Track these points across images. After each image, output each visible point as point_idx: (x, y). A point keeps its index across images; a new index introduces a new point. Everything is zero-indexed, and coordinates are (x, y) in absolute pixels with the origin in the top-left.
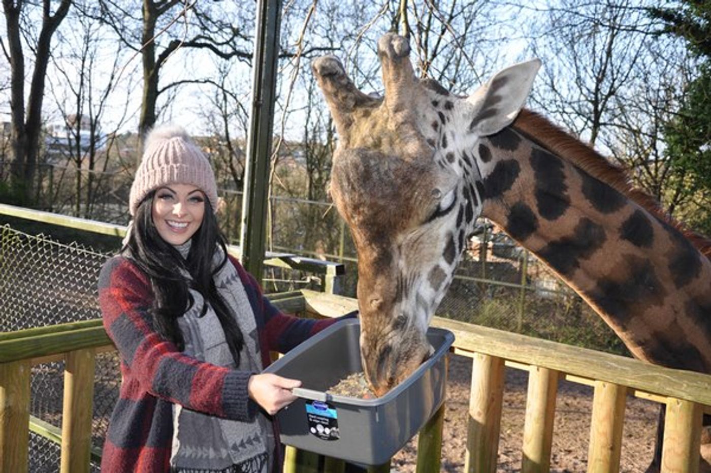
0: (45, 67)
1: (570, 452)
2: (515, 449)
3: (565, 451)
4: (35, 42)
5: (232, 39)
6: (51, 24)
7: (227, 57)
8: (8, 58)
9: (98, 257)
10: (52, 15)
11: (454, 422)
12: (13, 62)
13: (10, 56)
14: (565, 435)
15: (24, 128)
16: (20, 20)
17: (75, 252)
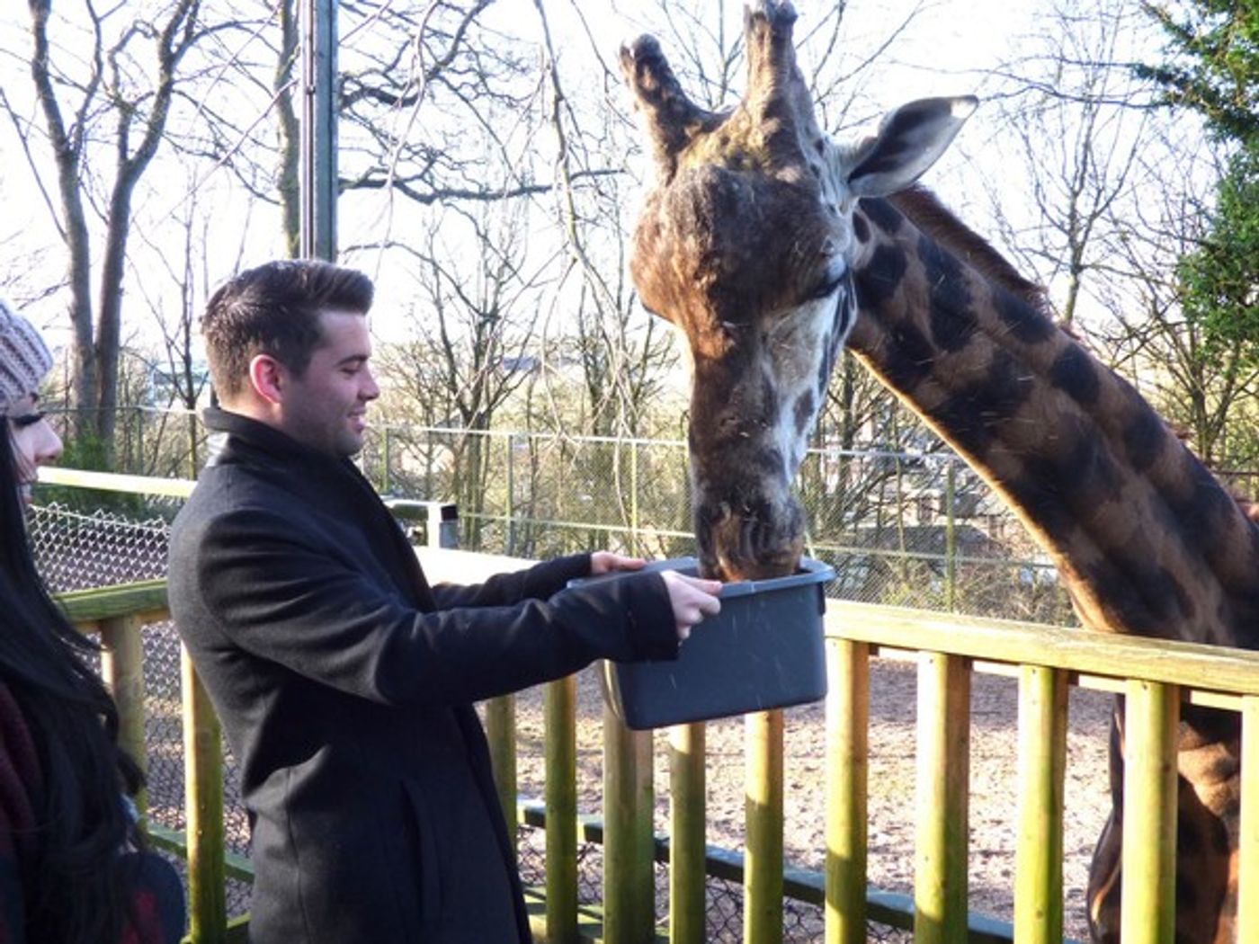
0: (124, 243)
1: (999, 822)
2: (905, 824)
3: (992, 821)
4: (105, 202)
5: (426, 170)
6: (130, 171)
7: (427, 200)
8: (63, 235)
9: (123, 528)
10: (131, 156)
11: (807, 789)
12: (70, 241)
13: (65, 230)
14: (997, 798)
15: (93, 351)
16: (79, 169)
17: (101, 525)
